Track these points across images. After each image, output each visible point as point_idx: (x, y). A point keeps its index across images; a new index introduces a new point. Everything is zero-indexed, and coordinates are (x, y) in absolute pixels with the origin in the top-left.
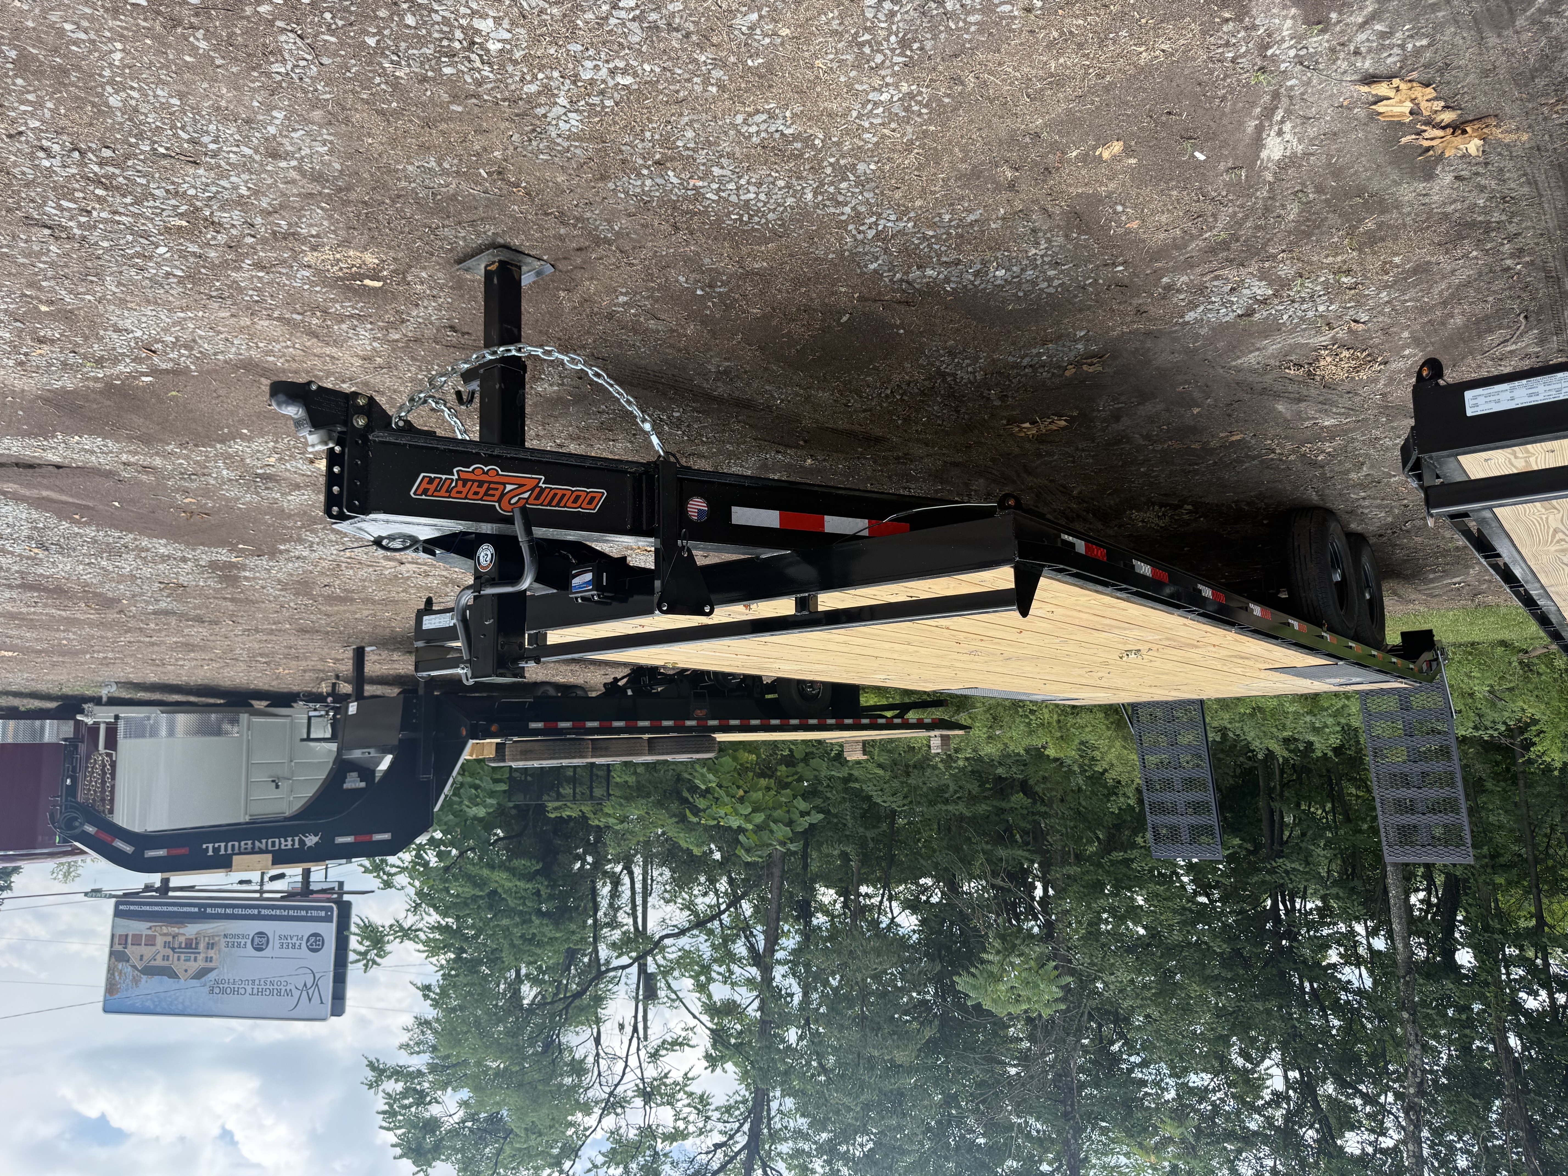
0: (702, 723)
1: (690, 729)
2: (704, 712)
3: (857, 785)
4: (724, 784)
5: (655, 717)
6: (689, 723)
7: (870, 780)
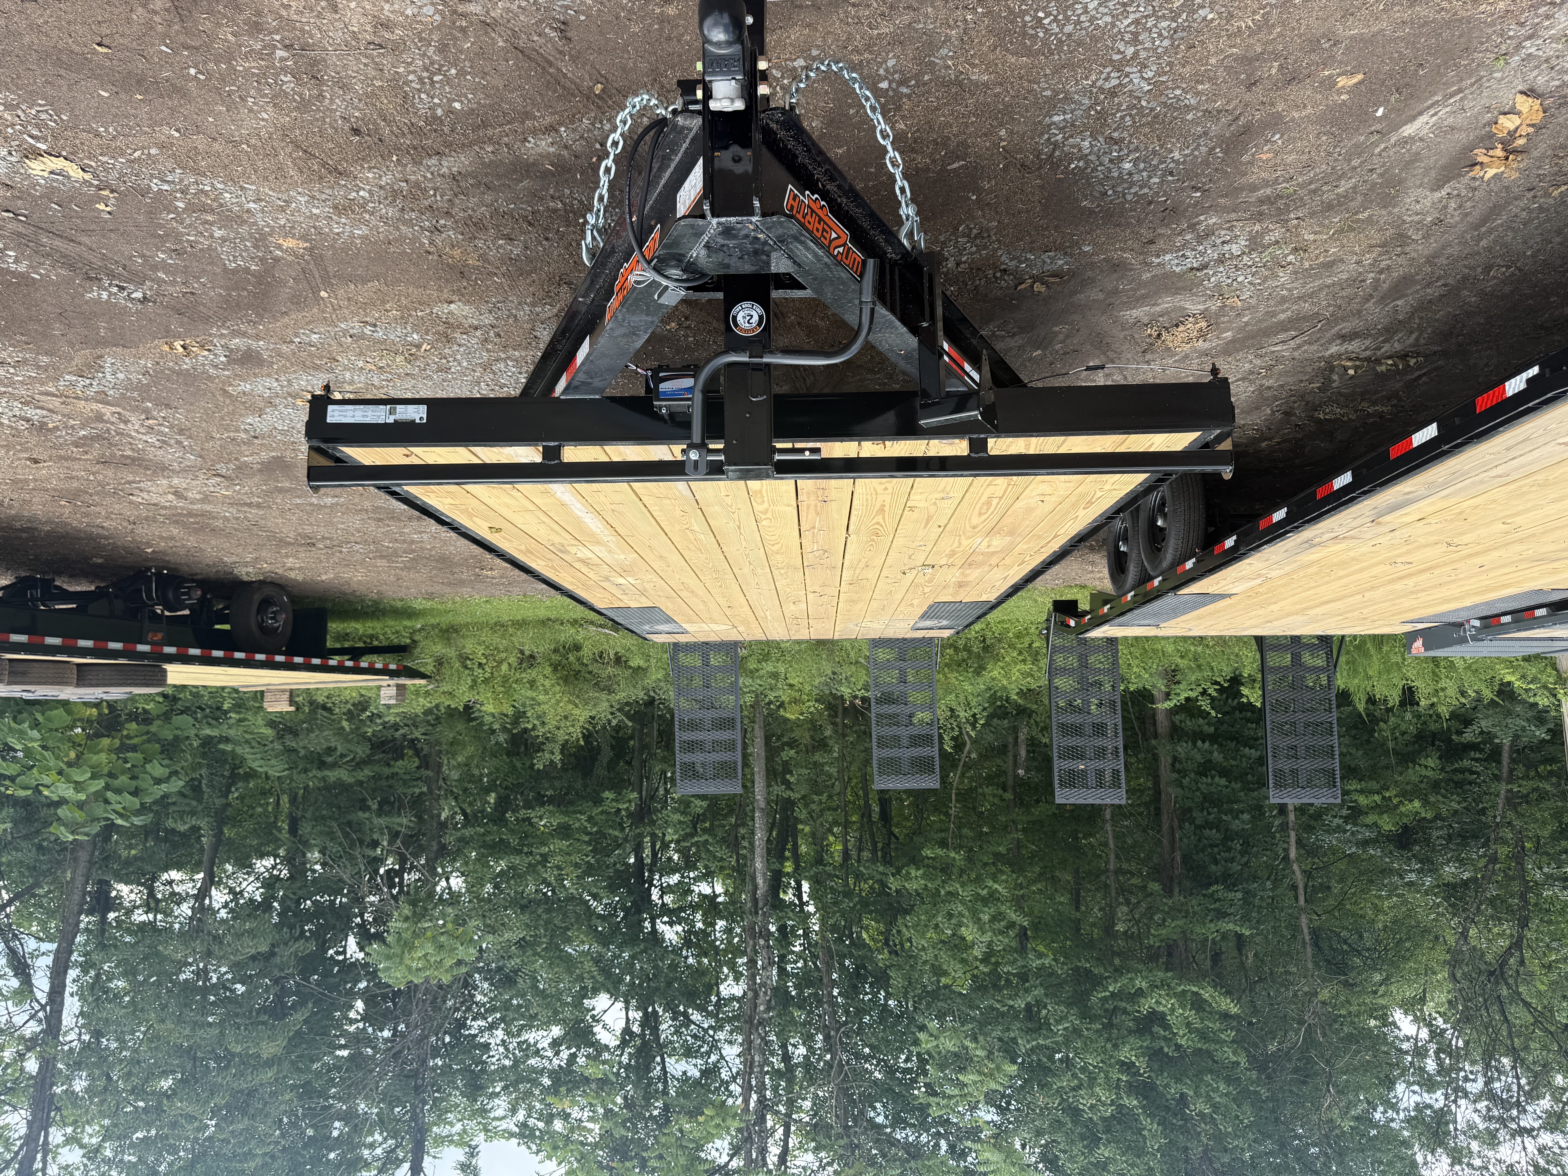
0: (157, 649)
1: (143, 655)
2: (159, 636)
3: (229, 748)
4: (50, 744)
5: (102, 636)
6: (141, 648)
7: (247, 742)
